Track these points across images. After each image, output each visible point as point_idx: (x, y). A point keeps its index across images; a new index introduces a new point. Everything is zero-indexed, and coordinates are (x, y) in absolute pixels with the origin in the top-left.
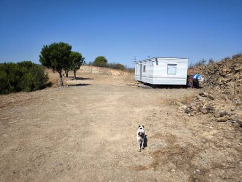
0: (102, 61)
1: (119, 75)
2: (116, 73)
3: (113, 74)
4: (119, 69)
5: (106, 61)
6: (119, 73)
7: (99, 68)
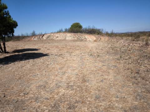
0: (77, 26)
1: (95, 41)
2: (91, 38)
3: (88, 40)
4: (95, 33)
5: (81, 27)
6: (95, 39)
7: (73, 34)
